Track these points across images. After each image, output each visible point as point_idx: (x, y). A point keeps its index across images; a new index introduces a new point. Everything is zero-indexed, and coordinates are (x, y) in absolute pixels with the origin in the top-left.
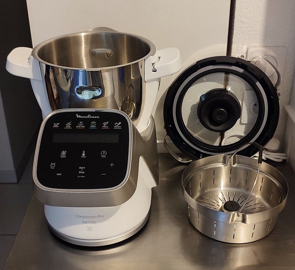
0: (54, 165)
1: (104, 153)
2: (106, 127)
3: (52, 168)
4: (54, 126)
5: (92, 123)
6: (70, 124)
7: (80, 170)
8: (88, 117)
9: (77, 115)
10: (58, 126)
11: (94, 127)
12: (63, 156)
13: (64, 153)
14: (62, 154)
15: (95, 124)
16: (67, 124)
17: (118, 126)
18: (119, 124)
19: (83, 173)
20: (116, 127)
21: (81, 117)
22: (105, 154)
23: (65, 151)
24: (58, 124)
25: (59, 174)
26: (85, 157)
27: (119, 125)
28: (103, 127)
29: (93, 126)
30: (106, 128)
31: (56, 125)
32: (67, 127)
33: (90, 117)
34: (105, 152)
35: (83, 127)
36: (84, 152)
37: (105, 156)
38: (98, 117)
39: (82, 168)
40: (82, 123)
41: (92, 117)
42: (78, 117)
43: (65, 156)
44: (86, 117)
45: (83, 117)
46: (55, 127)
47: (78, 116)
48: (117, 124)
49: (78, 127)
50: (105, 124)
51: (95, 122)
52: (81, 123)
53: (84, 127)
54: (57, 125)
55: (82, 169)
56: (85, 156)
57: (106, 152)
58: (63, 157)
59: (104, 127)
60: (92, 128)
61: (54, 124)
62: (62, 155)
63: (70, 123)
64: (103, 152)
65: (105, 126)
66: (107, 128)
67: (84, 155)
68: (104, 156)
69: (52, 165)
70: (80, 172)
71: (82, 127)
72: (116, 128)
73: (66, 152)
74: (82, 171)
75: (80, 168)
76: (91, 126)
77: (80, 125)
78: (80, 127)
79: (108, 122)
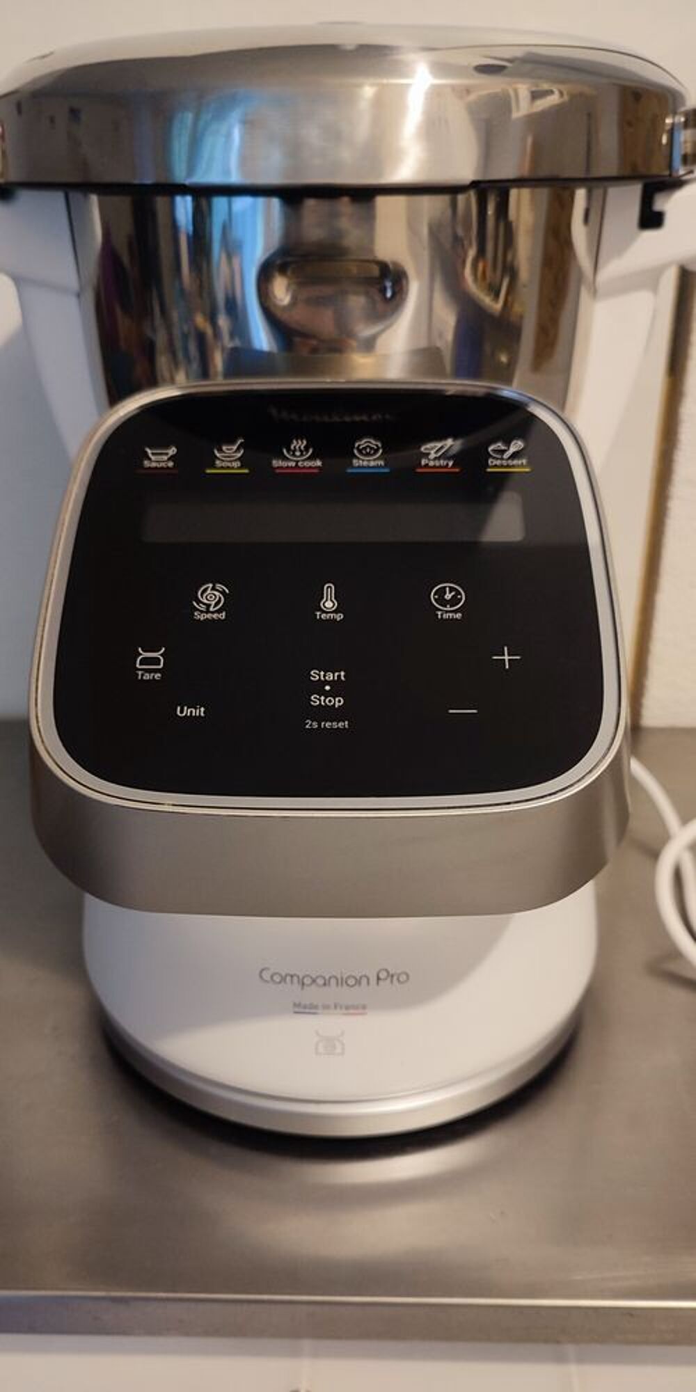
0: (156, 661)
1: (448, 596)
2: (442, 462)
3: (147, 677)
4: (146, 463)
5: (362, 443)
6: (238, 449)
7: (318, 687)
9: (273, 407)
10: (169, 459)
11: (372, 464)
12: (208, 611)
14: (199, 602)
15: (376, 451)
16: (220, 450)
17: (512, 458)
18: (513, 449)
19: (338, 702)
20: (498, 462)
21: (295, 417)
22: (454, 601)
23: (219, 586)
24: (172, 451)
25: (187, 711)
26: (340, 617)
27: (515, 456)
28: (427, 466)
30: (440, 467)
31: (159, 458)
32: (222, 468)
33: (347, 419)
34: (452, 589)
35: (310, 467)
36: (329, 590)
37: (455, 612)
38: (390, 417)
39: (330, 676)
40: (307, 448)
41: (357, 418)
43: (219, 611)
44: (325, 417)
46: (156, 468)
47: (279, 415)
48: (503, 452)
50: (433, 449)
51: (373, 443)
52: (299, 444)
53: (319, 463)
54: (165, 458)
55: (327, 682)
56: (336, 612)
58: (209, 616)
59: (432, 463)
60: (363, 467)
61: (149, 451)
62: (203, 608)
63: (235, 448)
64: (443, 591)
65: (438, 458)
66: (446, 467)
67: (329, 604)
68: (447, 613)
69: (143, 662)
70: (316, 700)
71: (304, 467)
72: (496, 466)
73: (223, 592)
74: (327, 694)
75: (315, 675)
76: (355, 461)
77: (294, 455)
78: (293, 464)
79: (450, 441)
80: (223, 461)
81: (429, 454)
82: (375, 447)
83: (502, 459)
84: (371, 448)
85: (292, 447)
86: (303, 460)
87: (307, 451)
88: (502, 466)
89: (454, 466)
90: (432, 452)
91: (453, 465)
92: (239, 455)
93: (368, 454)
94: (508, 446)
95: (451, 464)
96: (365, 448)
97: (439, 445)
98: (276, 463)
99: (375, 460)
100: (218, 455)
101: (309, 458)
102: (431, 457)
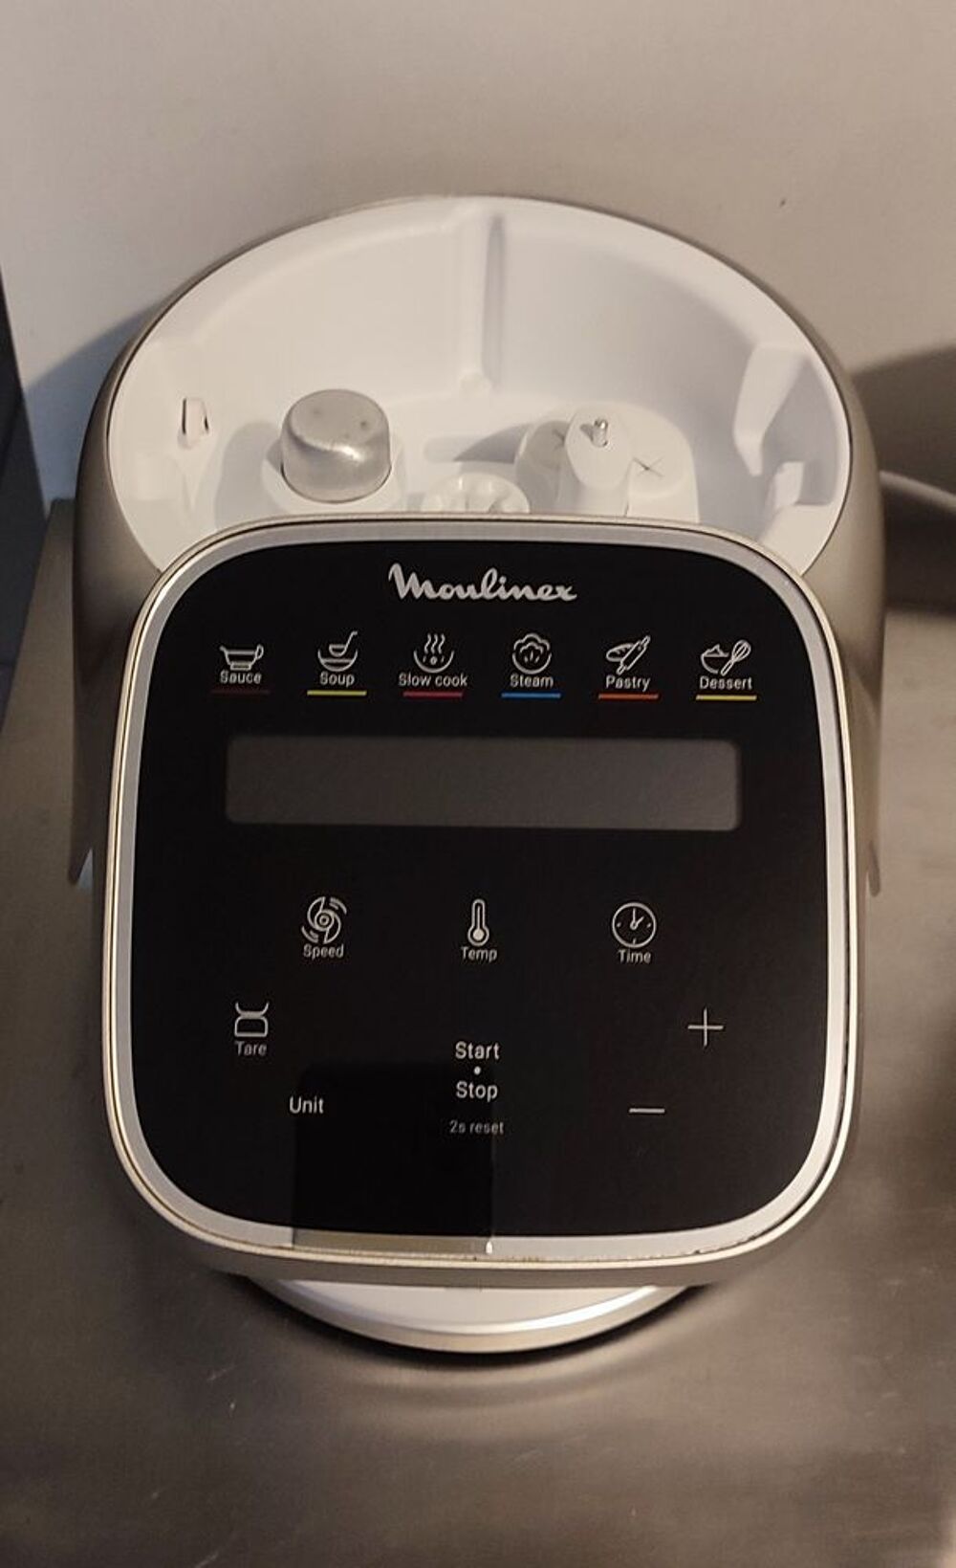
0: (256, 1025)
1: (634, 924)
2: (635, 682)
3: (249, 1050)
4: (224, 676)
5: (523, 643)
7: (466, 1070)
8: (486, 593)
9: (397, 571)
10: (254, 671)
11: (537, 682)
12: (321, 944)
13: (325, 918)
14: (309, 928)
15: (544, 658)
16: (326, 654)
17: (732, 675)
18: (734, 659)
19: (491, 1092)
20: (713, 684)
21: (428, 589)
22: (642, 933)
23: (334, 902)
24: (259, 653)
25: (302, 1105)
26: (493, 956)
27: (737, 672)
28: (613, 689)
29: (531, 680)
30: (631, 691)
31: (240, 668)
32: (329, 687)
33: (502, 594)
34: (641, 911)
35: (451, 688)
36: (479, 908)
37: (643, 950)
38: (564, 594)
39: (481, 1053)
40: (446, 652)
41: (516, 592)
42: (403, 594)
43: (335, 944)
44: (472, 592)
45: (444, 593)
46: (238, 685)
47: (409, 586)
48: (721, 662)
49: (410, 688)
50: (624, 653)
51: (540, 642)
52: (435, 643)
53: (464, 681)
54: (249, 665)
55: (476, 1062)
56: (487, 947)
57: (648, 919)
58: (323, 952)
59: (620, 684)
60: (525, 690)
61: (226, 653)
62: (314, 937)
63: (346, 647)
64: (626, 917)
65: (627, 675)
66: (639, 690)
67: (479, 935)
68: (632, 953)
69: (245, 1025)
70: (464, 1089)
71: (443, 688)
72: (709, 691)
73: (340, 913)
74: (477, 1080)
75: (463, 1050)
76: (514, 679)
77: (428, 664)
78: (425, 681)
79: (647, 640)
80: (330, 673)
81: (616, 665)
82: (541, 649)
83: (718, 677)
84: (535, 652)
85: (426, 649)
86: (442, 675)
87: (447, 657)
88: (719, 691)
89: (650, 690)
90: (621, 661)
91: (650, 686)
92: (352, 662)
93: (532, 664)
94: (727, 649)
95: (645, 684)
96: (527, 652)
97: (631, 647)
98: (405, 679)
99: (541, 675)
100: (323, 662)
101: (450, 672)
102: (620, 671)
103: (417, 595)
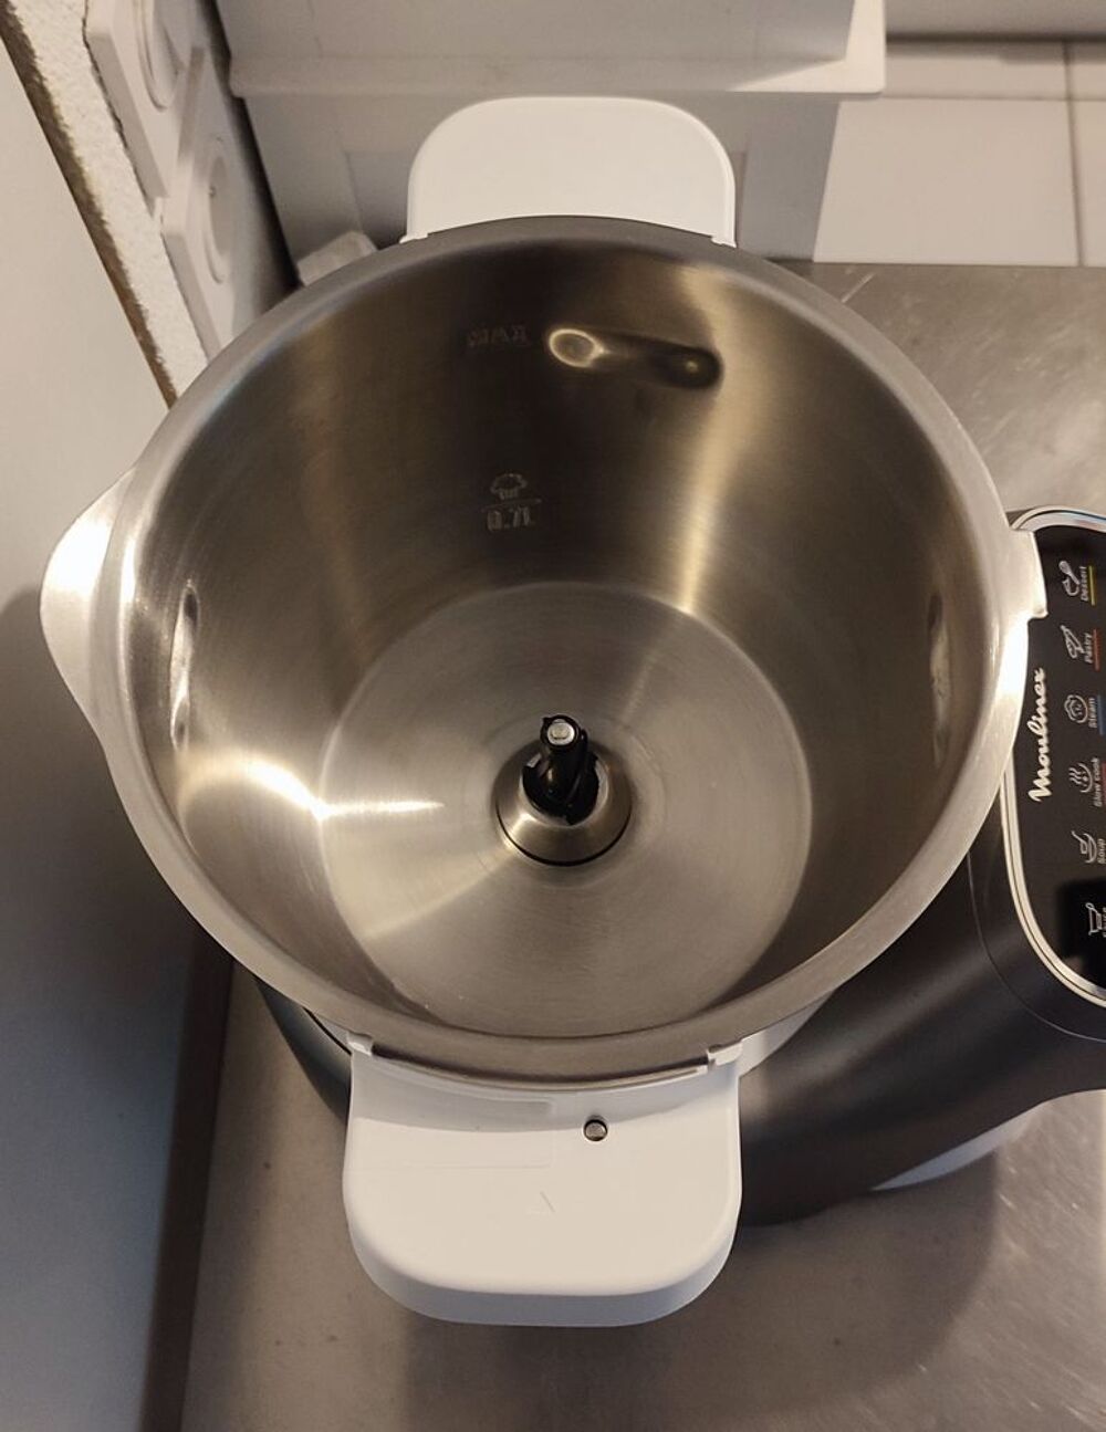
5: (1071, 714)
6: (1086, 839)
8: (1043, 732)
9: (1033, 794)
11: (1093, 709)
15: (1078, 701)
16: (1087, 857)
17: (1079, 578)
18: (1069, 573)
20: (1085, 592)
21: (1044, 773)
24: (1091, 907)
27: (1077, 574)
28: (1093, 658)
30: (1093, 647)
31: (1100, 922)
33: (1043, 720)
38: (1040, 678)
41: (1041, 710)
42: (1047, 793)
44: (1043, 742)
45: (1045, 761)
47: (1042, 787)
48: (1072, 582)
50: (1071, 645)
51: (1069, 702)
52: (1075, 776)
53: (1096, 760)
54: (1098, 915)
59: (1090, 653)
61: (1092, 931)
63: (1081, 842)
65: (1084, 646)
66: (1093, 641)
72: (1089, 595)
76: (1093, 725)
77: (1088, 783)
78: (1098, 788)
79: (1063, 627)
80: (1098, 856)
81: (1078, 652)
82: (1073, 702)
83: (1081, 587)
84: (1075, 706)
85: (1079, 783)
86: (1093, 774)
87: (1082, 769)
88: (1089, 589)
89: (1092, 634)
90: (1076, 648)
91: (1089, 633)
92: (1090, 838)
93: (1083, 711)
94: (1066, 576)
95: (1088, 636)
96: (1077, 712)
97: (1068, 640)
98: (1099, 802)
99: (1089, 707)
100: (1092, 860)
101: (1092, 769)
102: (1082, 651)
103: (1047, 782)
